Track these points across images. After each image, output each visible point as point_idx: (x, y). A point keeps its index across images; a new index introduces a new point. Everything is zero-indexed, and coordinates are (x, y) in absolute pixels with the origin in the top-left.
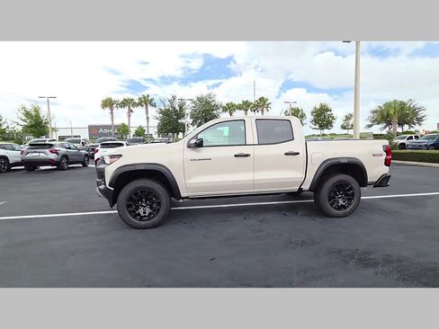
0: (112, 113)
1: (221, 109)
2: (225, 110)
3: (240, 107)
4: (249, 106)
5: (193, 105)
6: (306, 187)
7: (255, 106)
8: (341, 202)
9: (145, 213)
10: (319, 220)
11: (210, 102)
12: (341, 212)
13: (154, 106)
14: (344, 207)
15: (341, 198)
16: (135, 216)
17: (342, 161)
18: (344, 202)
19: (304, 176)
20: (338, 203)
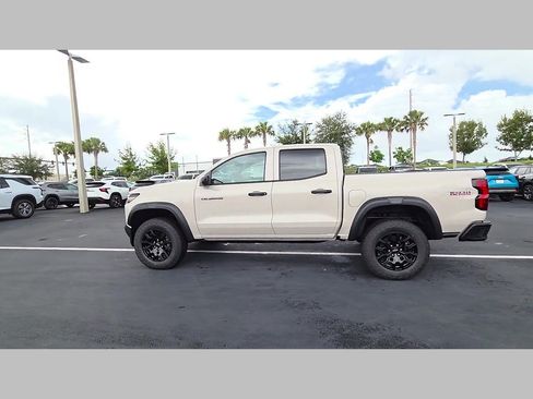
0: (229, 145)
1: (354, 132)
2: (359, 132)
3: (380, 128)
4: (393, 124)
5: (319, 129)
6: (345, 235)
8: (397, 259)
9: (158, 253)
11: (339, 124)
12: (396, 273)
13: (273, 134)
14: (402, 267)
15: (396, 252)
16: (150, 255)
17: (394, 202)
18: (402, 259)
19: (340, 221)
20: (392, 259)
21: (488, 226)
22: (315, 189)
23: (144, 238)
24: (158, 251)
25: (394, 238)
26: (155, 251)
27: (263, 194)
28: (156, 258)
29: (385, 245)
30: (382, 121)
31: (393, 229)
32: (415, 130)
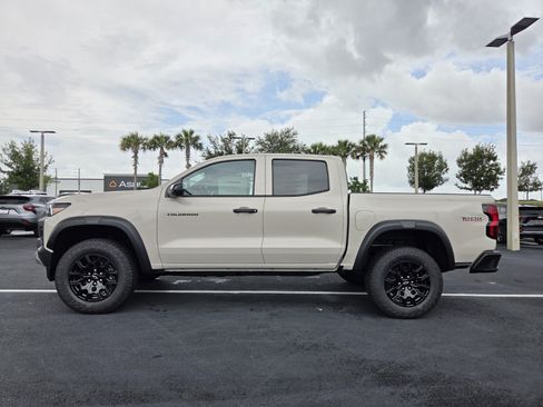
0: (136, 157)
3: (334, 151)
4: (348, 150)
6: (349, 264)
7: (358, 149)
8: (408, 293)
9: (94, 289)
10: (368, 320)
12: (407, 310)
13: (199, 147)
14: (413, 302)
15: (408, 285)
16: (80, 293)
17: (406, 226)
18: (413, 293)
19: (344, 246)
20: (403, 294)
21: (498, 256)
22: (315, 208)
23: (75, 267)
24: (94, 286)
25: (406, 268)
26: (88, 287)
27: (252, 211)
28: (89, 297)
29: (396, 276)
30: (335, 144)
31: (405, 258)
32: (372, 158)
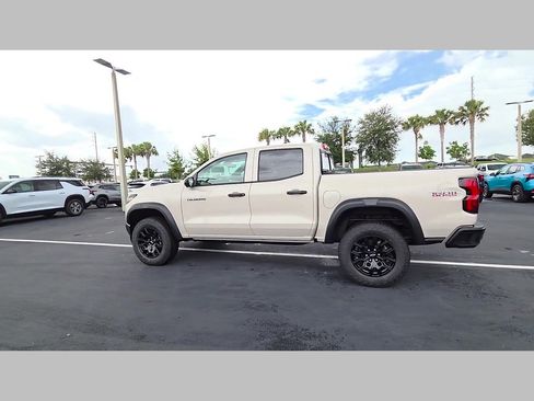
1: (400, 127)
2: (406, 127)
3: (431, 121)
4: (446, 117)
5: (361, 125)
6: (321, 237)
7: (457, 116)
8: (374, 264)
9: (152, 250)
11: (383, 120)
12: (373, 280)
14: (380, 273)
15: (375, 257)
16: (145, 252)
17: (368, 203)
18: (379, 264)
19: (315, 223)
20: (369, 265)
21: (481, 231)
22: (289, 190)
23: (140, 236)
26: (149, 248)
27: (241, 195)
28: (150, 255)
29: (362, 249)
30: (434, 113)
31: (369, 233)
32: (472, 122)
